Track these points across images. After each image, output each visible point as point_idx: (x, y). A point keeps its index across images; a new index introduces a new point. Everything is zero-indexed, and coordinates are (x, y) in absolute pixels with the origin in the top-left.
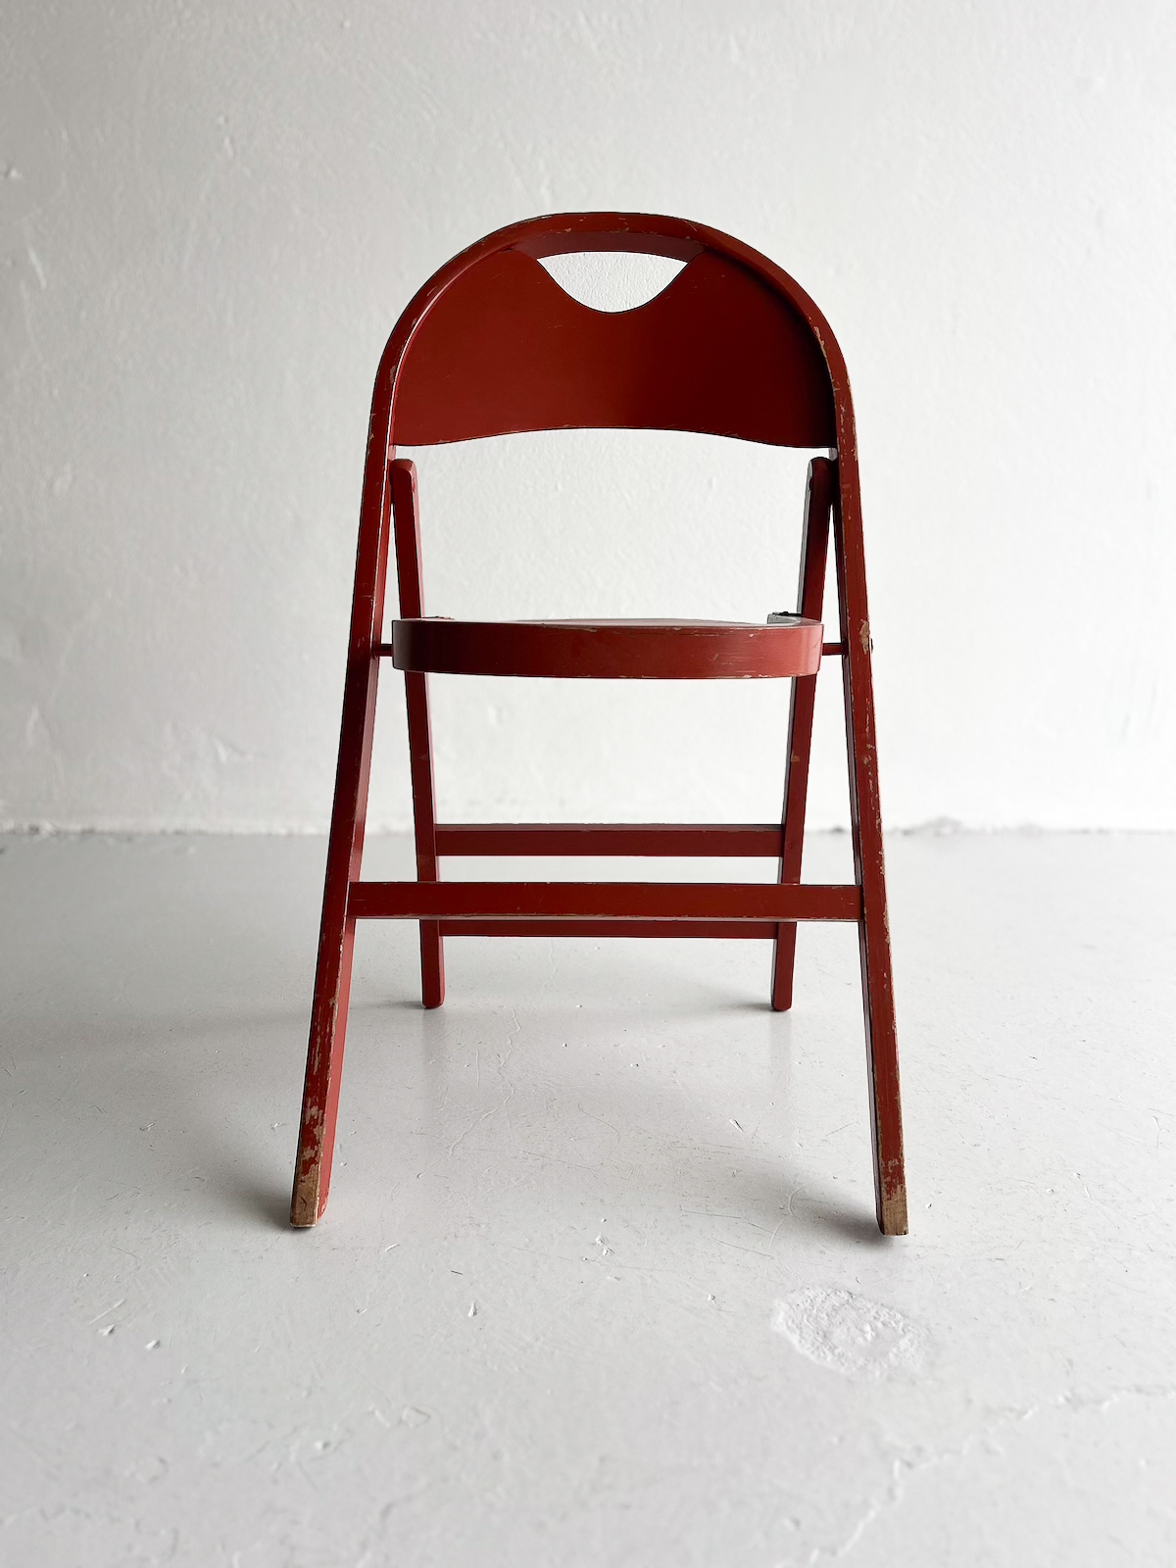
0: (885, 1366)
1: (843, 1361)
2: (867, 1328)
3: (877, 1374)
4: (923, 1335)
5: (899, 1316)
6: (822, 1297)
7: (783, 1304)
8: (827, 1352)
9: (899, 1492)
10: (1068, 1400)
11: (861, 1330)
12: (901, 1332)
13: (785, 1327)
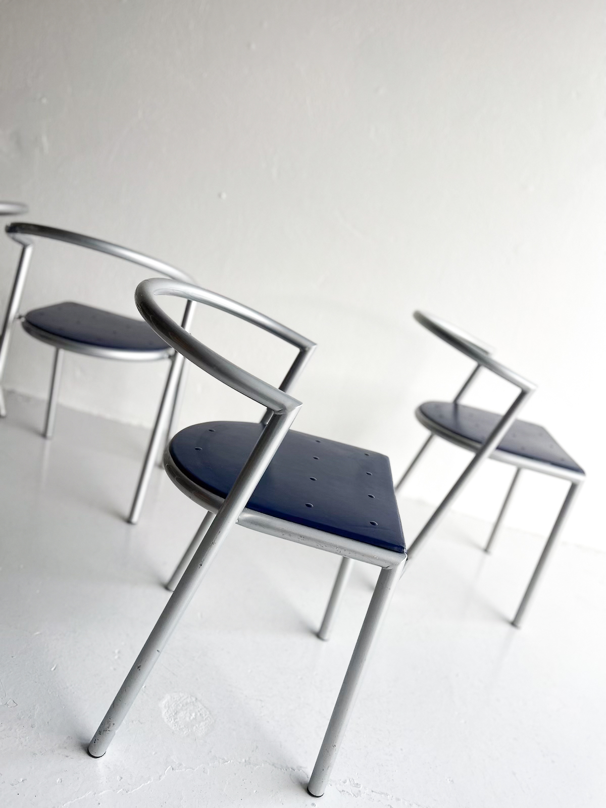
1: (176, 724)
2: (194, 714)
3: (185, 733)
4: (212, 722)
5: (208, 713)
7: (169, 696)
8: (173, 719)
9: (163, 778)
10: (245, 761)
11: (191, 715)
12: (204, 719)
13: (163, 706)
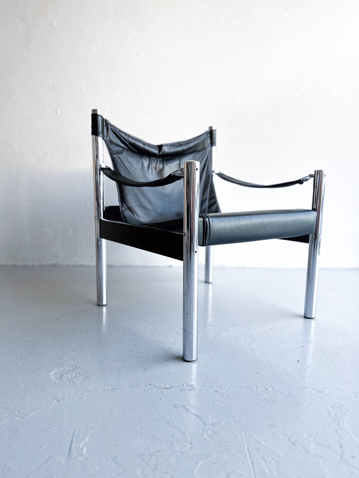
0: (71, 382)
1: (61, 381)
2: (75, 374)
3: (68, 383)
4: (87, 376)
5: (85, 372)
6: (68, 368)
7: (57, 370)
8: (59, 379)
9: (50, 407)
10: (112, 388)
11: (72, 375)
12: (82, 375)
13: (53, 374)
